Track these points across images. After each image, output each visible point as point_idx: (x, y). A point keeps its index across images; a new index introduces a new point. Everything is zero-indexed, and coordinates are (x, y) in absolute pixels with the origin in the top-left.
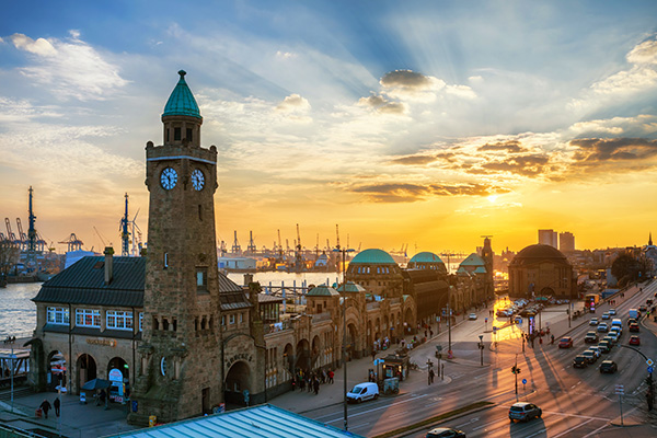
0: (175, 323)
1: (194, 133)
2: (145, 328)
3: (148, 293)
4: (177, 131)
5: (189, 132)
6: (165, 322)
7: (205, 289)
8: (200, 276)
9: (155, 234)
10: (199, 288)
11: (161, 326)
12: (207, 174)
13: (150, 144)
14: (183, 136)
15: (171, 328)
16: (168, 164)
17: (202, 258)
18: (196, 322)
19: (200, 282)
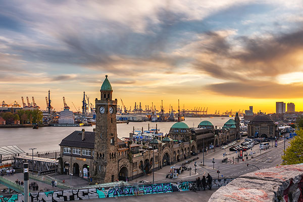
0: (103, 155)
1: (110, 95)
2: (95, 156)
3: (96, 146)
4: (105, 95)
5: (108, 95)
6: (101, 154)
7: (113, 144)
8: (111, 140)
9: (98, 127)
10: (111, 144)
11: (99, 156)
12: (114, 108)
13: (96, 99)
14: (107, 97)
15: (102, 156)
16: (102, 106)
17: (112, 135)
18: (110, 155)
19: (111, 142)
